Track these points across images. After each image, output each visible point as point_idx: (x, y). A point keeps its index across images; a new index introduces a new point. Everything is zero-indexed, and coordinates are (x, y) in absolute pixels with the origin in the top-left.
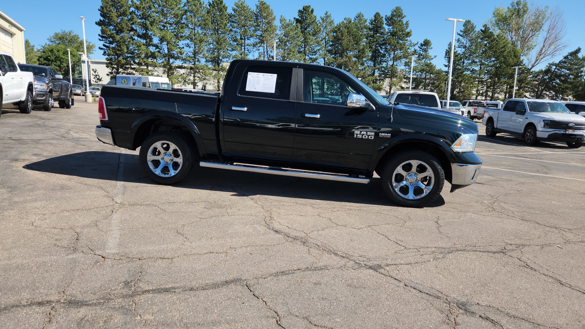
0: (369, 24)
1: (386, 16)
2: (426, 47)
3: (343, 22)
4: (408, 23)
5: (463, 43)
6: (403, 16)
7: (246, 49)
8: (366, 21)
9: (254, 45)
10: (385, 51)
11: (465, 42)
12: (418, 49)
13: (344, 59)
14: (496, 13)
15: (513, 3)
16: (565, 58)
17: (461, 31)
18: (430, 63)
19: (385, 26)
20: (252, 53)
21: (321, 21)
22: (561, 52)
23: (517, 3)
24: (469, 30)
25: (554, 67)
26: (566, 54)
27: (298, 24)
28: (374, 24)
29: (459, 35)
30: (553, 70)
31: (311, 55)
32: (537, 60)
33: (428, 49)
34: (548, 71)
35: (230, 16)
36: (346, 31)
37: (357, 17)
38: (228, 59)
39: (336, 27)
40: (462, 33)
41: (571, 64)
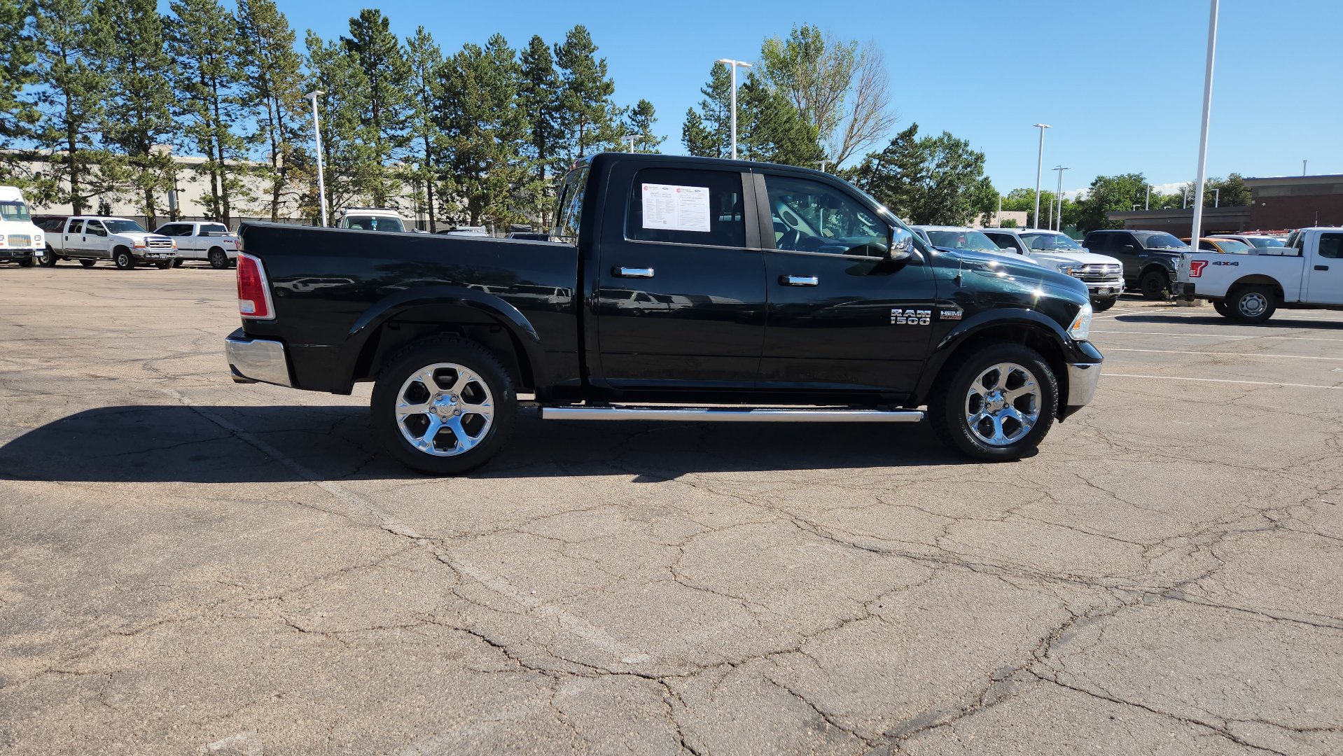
0: (519, 62)
1: (556, 45)
2: (643, 118)
3: (461, 54)
4: (605, 62)
5: (713, 110)
6: (592, 47)
7: (220, 111)
8: (512, 54)
9: (244, 103)
10: (563, 124)
11: (717, 109)
12: (629, 121)
13: (474, 141)
14: (766, 50)
15: (796, 32)
16: (894, 143)
17: (709, 86)
18: (657, 152)
19: (555, 67)
20: (238, 122)
21: (409, 49)
22: (886, 133)
23: (802, 33)
24: (723, 85)
25: (876, 162)
26: (894, 136)
27: (354, 52)
28: (532, 63)
29: (705, 93)
30: (875, 167)
31: (392, 129)
32: (847, 148)
33: (650, 123)
34: (865, 170)
35: (167, 23)
36: (473, 74)
37: (491, 44)
38: (171, 135)
39: (447, 65)
40: (710, 90)
41: (904, 156)
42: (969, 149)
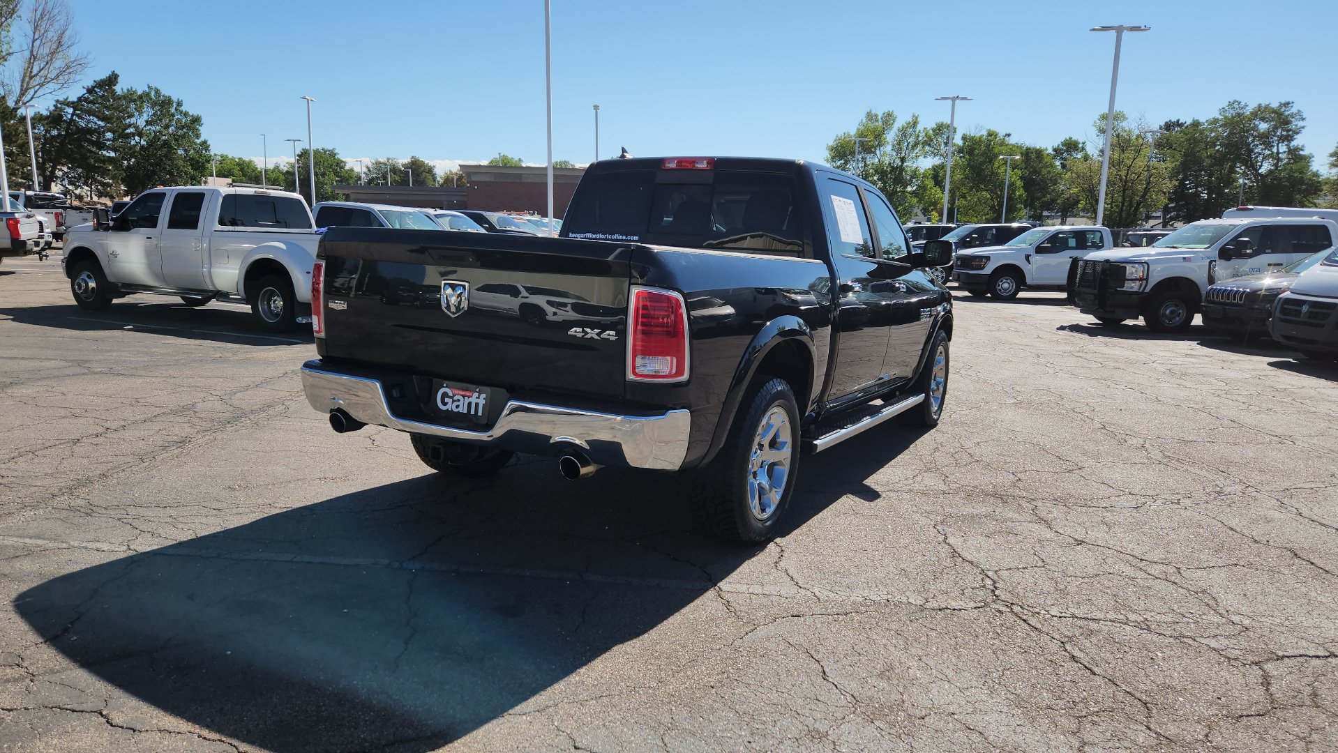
16: (90, 91)
22: (78, 77)
25: (70, 110)
26: (90, 83)
30: (69, 116)
32: (26, 90)
34: (56, 119)
41: (107, 108)
42: (183, 108)
